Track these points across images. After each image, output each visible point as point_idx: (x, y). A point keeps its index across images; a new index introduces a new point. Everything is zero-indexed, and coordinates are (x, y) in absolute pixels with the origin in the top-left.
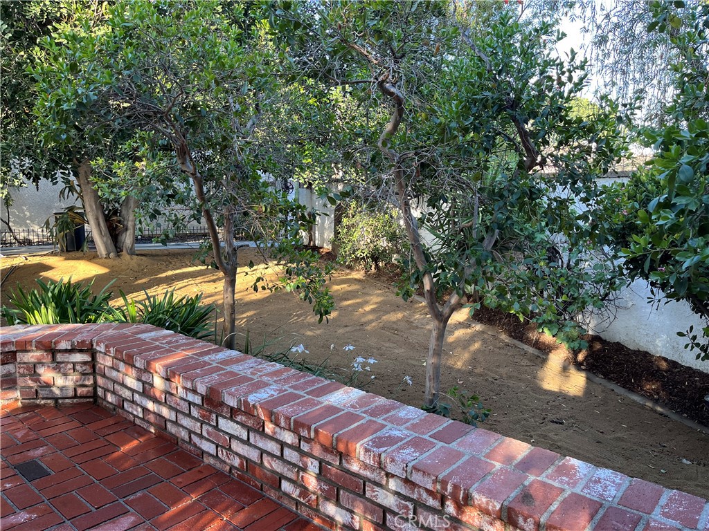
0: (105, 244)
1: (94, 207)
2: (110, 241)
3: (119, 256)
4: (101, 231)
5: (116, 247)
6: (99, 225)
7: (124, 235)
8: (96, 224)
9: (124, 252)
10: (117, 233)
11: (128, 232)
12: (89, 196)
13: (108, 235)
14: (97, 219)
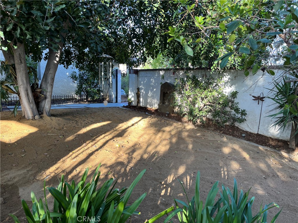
0: (32, 109)
1: (25, 81)
2: (35, 107)
3: (41, 117)
4: (29, 99)
5: (38, 111)
6: (28, 95)
7: (44, 102)
8: (26, 94)
9: (45, 115)
10: (39, 100)
11: (47, 100)
12: (21, 73)
13: (34, 102)
14: (27, 90)
